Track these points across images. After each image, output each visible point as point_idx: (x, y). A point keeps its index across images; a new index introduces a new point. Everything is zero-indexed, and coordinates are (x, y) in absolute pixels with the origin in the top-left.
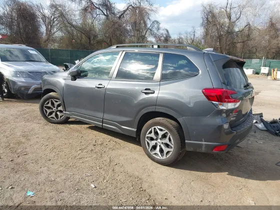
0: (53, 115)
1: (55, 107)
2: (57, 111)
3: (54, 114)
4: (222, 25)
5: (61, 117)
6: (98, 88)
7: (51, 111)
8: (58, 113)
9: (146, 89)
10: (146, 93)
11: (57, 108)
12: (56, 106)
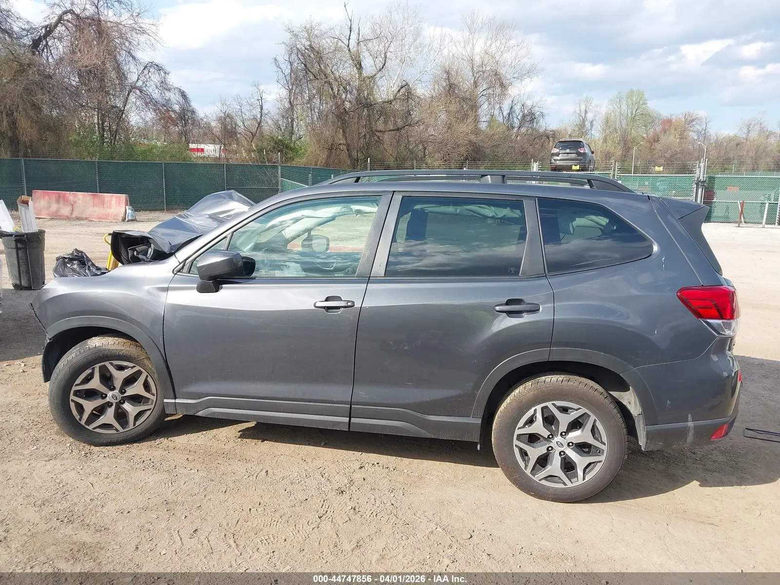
0: (109, 416)
1: (112, 388)
2: (122, 402)
3: (111, 411)
4: (345, 85)
5: (137, 417)
6: (328, 308)
7: (99, 402)
8: (127, 406)
9: (509, 302)
10: (510, 313)
11: (122, 391)
12: (118, 384)
